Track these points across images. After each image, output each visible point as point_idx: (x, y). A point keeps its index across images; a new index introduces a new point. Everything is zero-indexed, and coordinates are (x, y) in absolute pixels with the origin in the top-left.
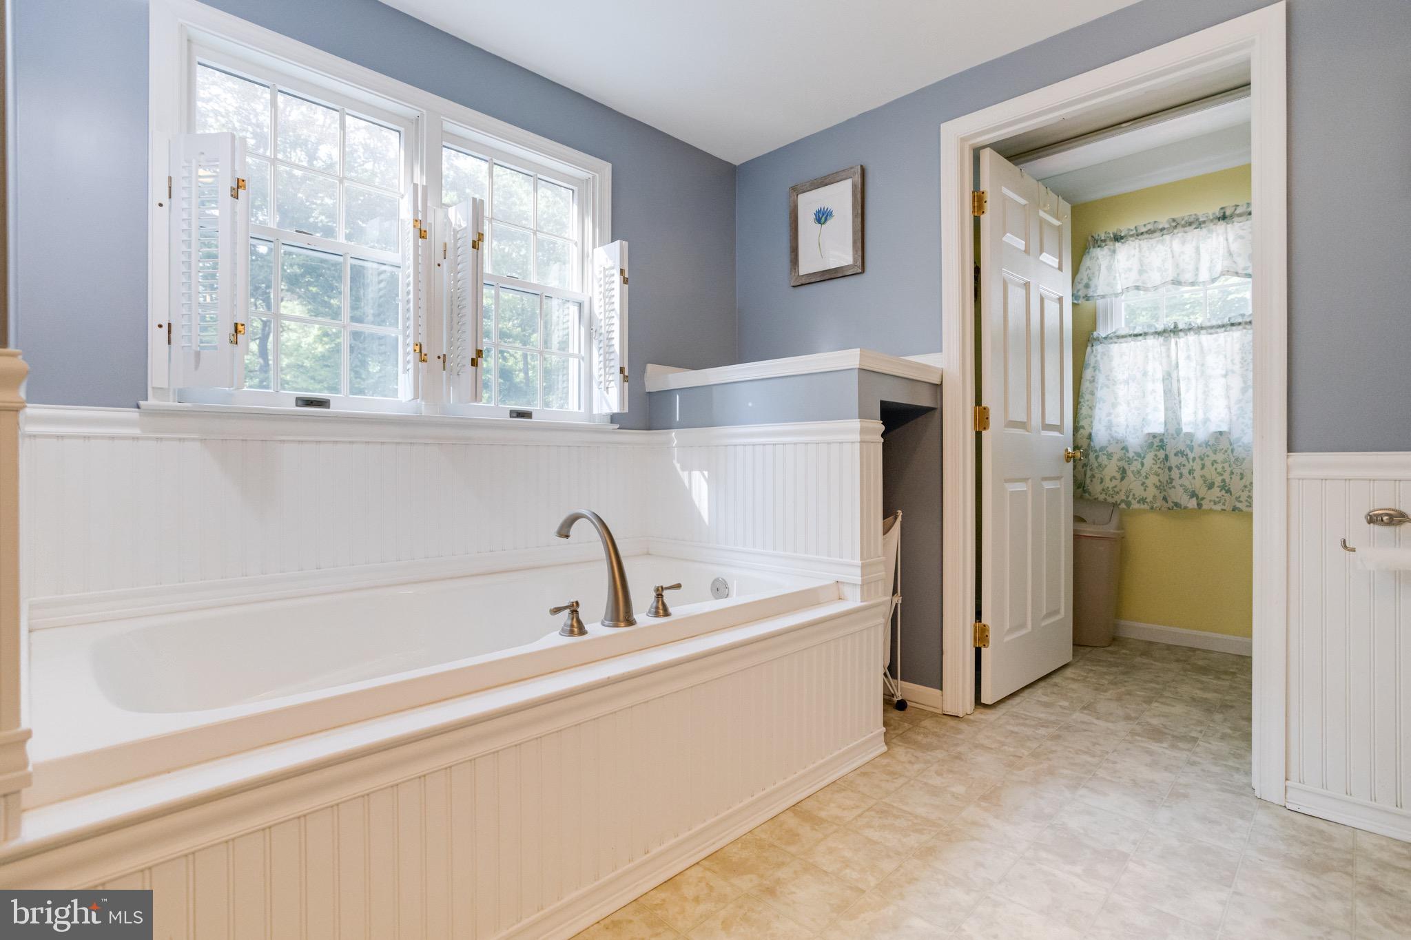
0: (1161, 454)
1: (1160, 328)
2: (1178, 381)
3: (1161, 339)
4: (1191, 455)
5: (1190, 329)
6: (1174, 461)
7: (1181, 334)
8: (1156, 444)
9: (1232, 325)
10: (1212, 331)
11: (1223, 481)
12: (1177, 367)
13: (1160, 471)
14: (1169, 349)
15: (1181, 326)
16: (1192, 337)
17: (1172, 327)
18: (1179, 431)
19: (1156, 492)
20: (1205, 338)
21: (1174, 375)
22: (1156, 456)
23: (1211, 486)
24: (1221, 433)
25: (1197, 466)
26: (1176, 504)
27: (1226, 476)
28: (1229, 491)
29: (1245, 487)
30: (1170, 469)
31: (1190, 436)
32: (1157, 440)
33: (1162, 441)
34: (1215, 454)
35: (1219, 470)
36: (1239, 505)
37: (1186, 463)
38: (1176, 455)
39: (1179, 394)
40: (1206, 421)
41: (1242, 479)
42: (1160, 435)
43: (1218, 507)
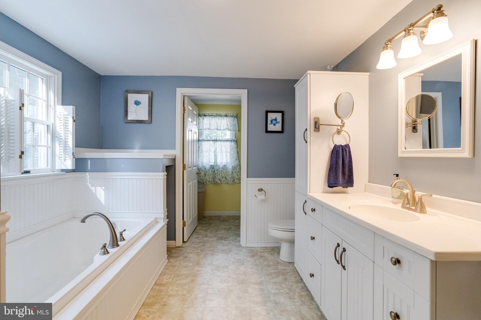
0: (213, 170)
1: (213, 139)
2: (217, 152)
3: (213, 142)
4: (219, 170)
5: (219, 140)
6: (216, 172)
7: (217, 141)
8: (212, 167)
9: (227, 141)
10: (224, 141)
11: (225, 176)
12: (217, 149)
13: (213, 174)
14: (215, 145)
15: (217, 140)
16: (219, 142)
17: (216, 139)
18: (217, 165)
19: (212, 179)
20: (222, 143)
21: (216, 151)
22: (212, 170)
23: (223, 178)
24: (225, 165)
25: (220, 173)
26: (217, 182)
27: (226, 175)
28: (226, 179)
29: (230, 178)
30: (215, 174)
31: (219, 166)
32: (212, 166)
33: (213, 167)
34: (224, 170)
35: (225, 174)
36: (228, 182)
37: (218, 172)
38: (217, 170)
39: (217, 156)
40: (222, 162)
41: (229, 176)
42: (213, 165)
43: (224, 182)
